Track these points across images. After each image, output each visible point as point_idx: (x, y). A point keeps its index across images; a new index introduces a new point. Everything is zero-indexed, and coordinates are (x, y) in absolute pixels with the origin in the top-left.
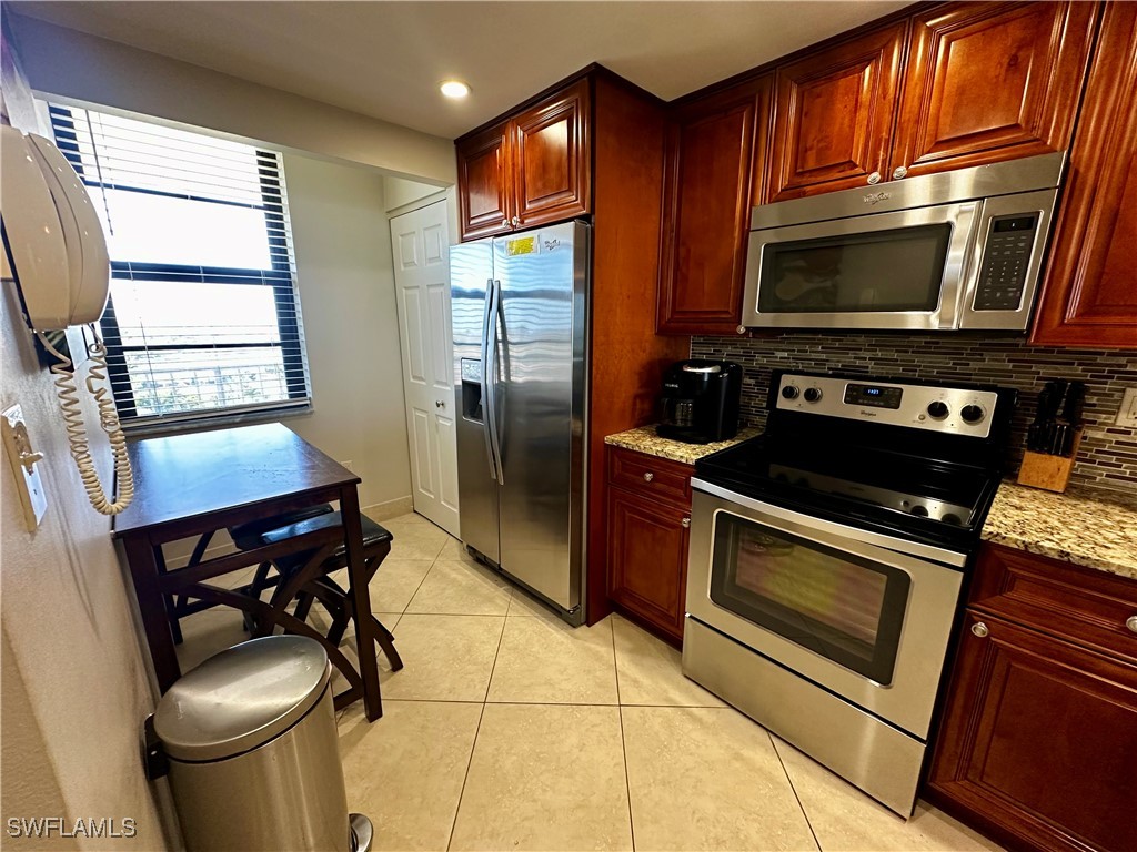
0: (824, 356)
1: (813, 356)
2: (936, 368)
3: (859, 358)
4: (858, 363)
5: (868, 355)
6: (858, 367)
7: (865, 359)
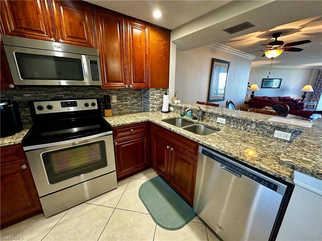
0: (46, 95)
1: (42, 95)
2: (80, 95)
3: (59, 94)
4: (59, 96)
5: (61, 93)
6: (59, 97)
7: (61, 94)
